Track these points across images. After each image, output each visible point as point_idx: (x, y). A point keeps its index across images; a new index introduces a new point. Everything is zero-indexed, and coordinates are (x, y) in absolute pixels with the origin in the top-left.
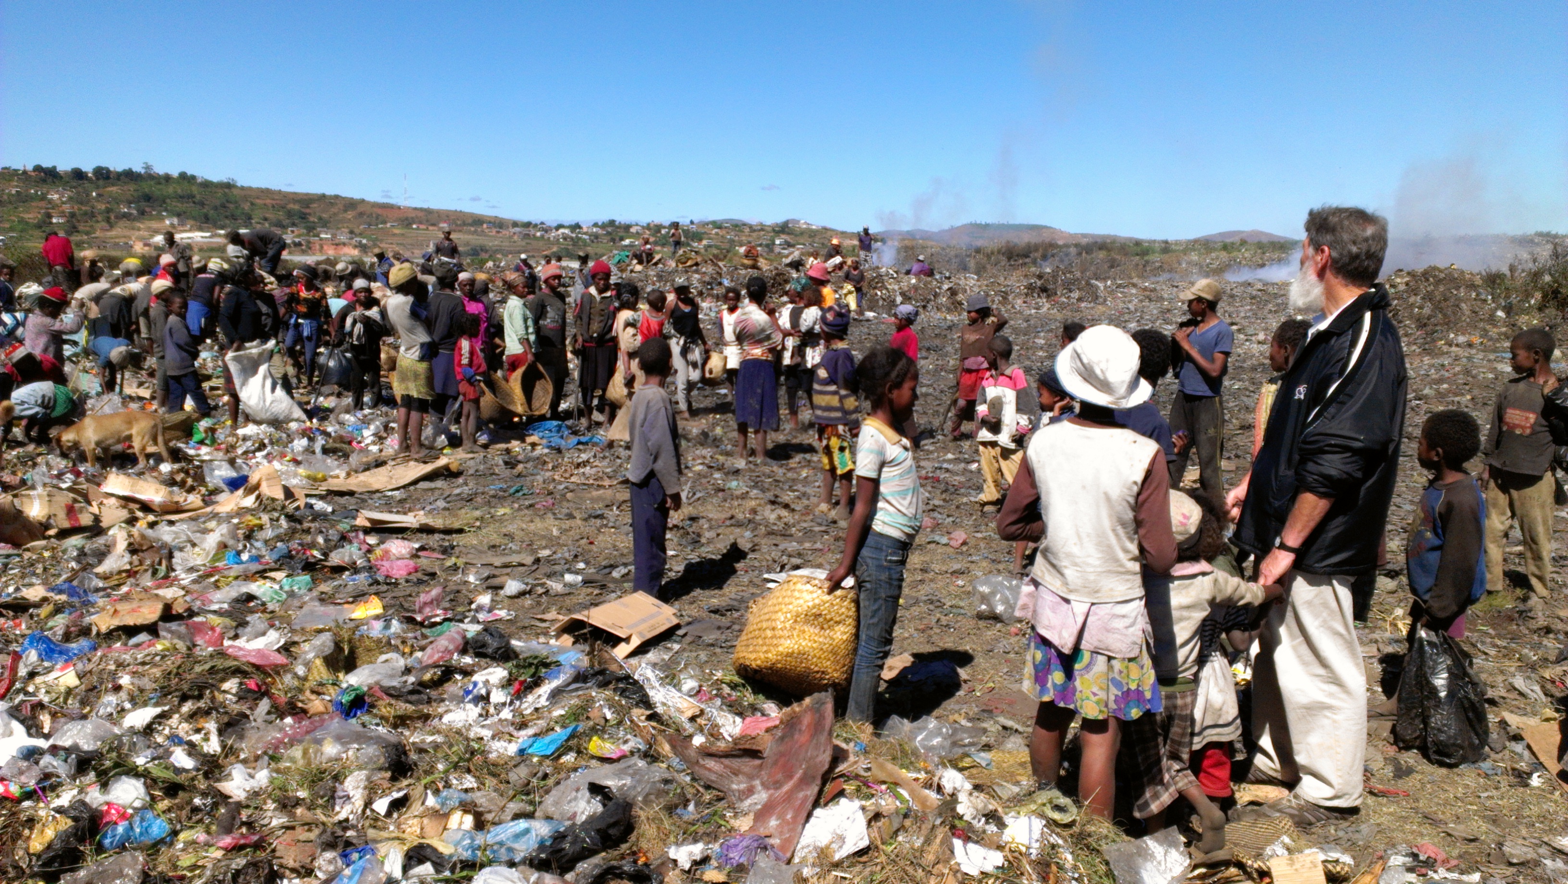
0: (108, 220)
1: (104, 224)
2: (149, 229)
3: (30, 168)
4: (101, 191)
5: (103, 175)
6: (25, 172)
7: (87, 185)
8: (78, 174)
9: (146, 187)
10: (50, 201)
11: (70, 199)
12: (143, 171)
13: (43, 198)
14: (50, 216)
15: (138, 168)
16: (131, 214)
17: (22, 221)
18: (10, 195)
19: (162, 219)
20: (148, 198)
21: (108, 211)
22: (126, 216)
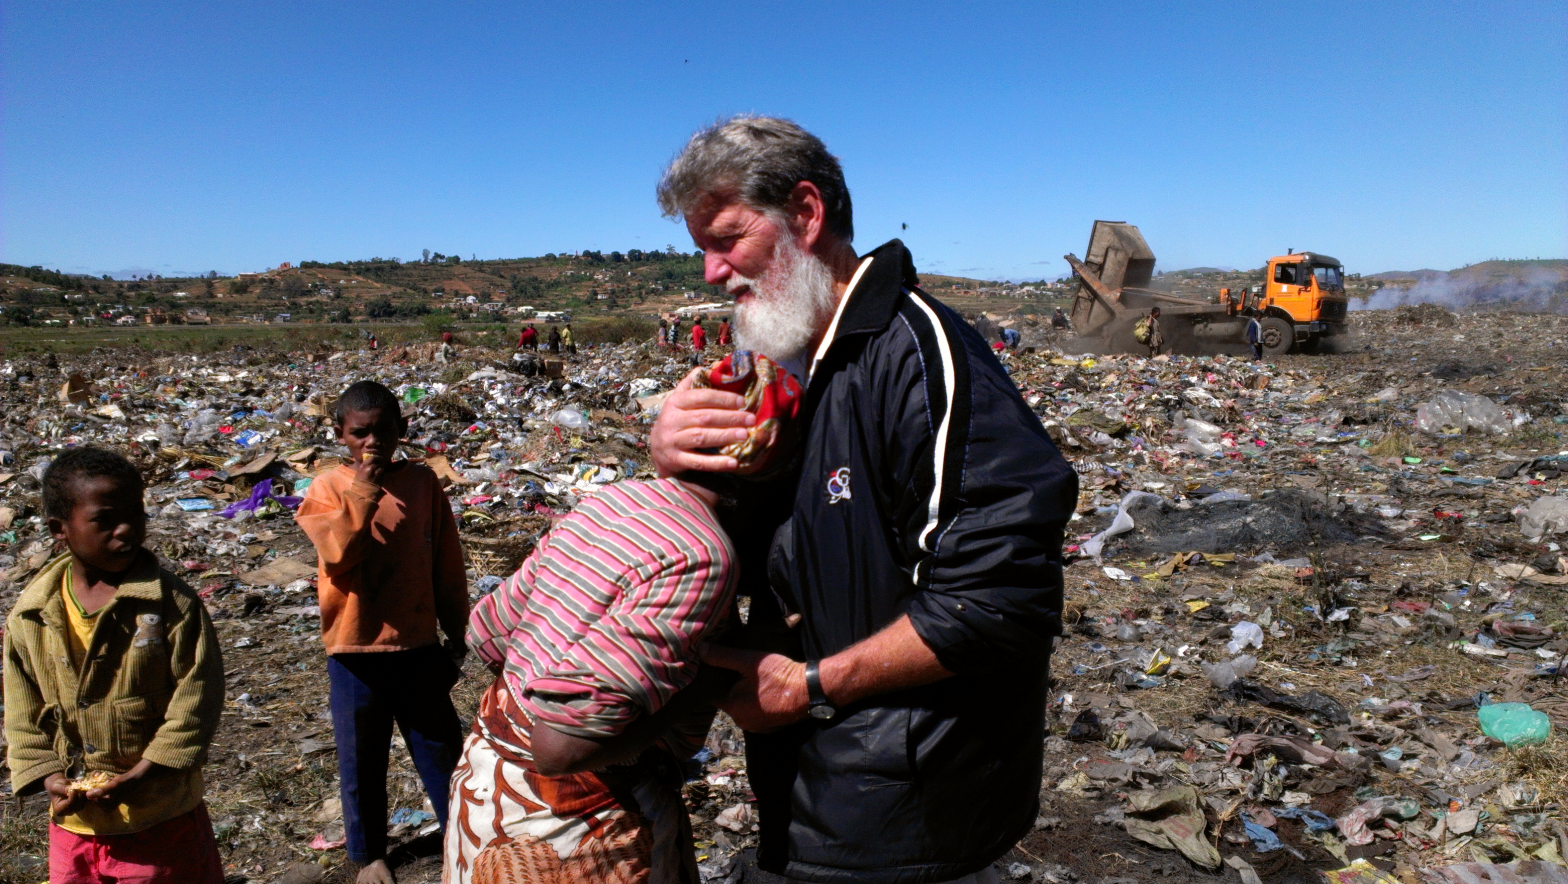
0: (640, 295)
1: (636, 299)
2: (672, 302)
3: (580, 253)
4: (635, 271)
5: (636, 256)
6: (577, 257)
7: (623, 266)
8: (617, 257)
9: (669, 266)
10: (596, 281)
11: (611, 278)
12: (666, 252)
13: (591, 278)
14: (596, 294)
15: (663, 250)
16: (658, 290)
17: (575, 298)
18: (566, 276)
19: (682, 293)
20: (670, 275)
21: (640, 287)
22: (654, 291)
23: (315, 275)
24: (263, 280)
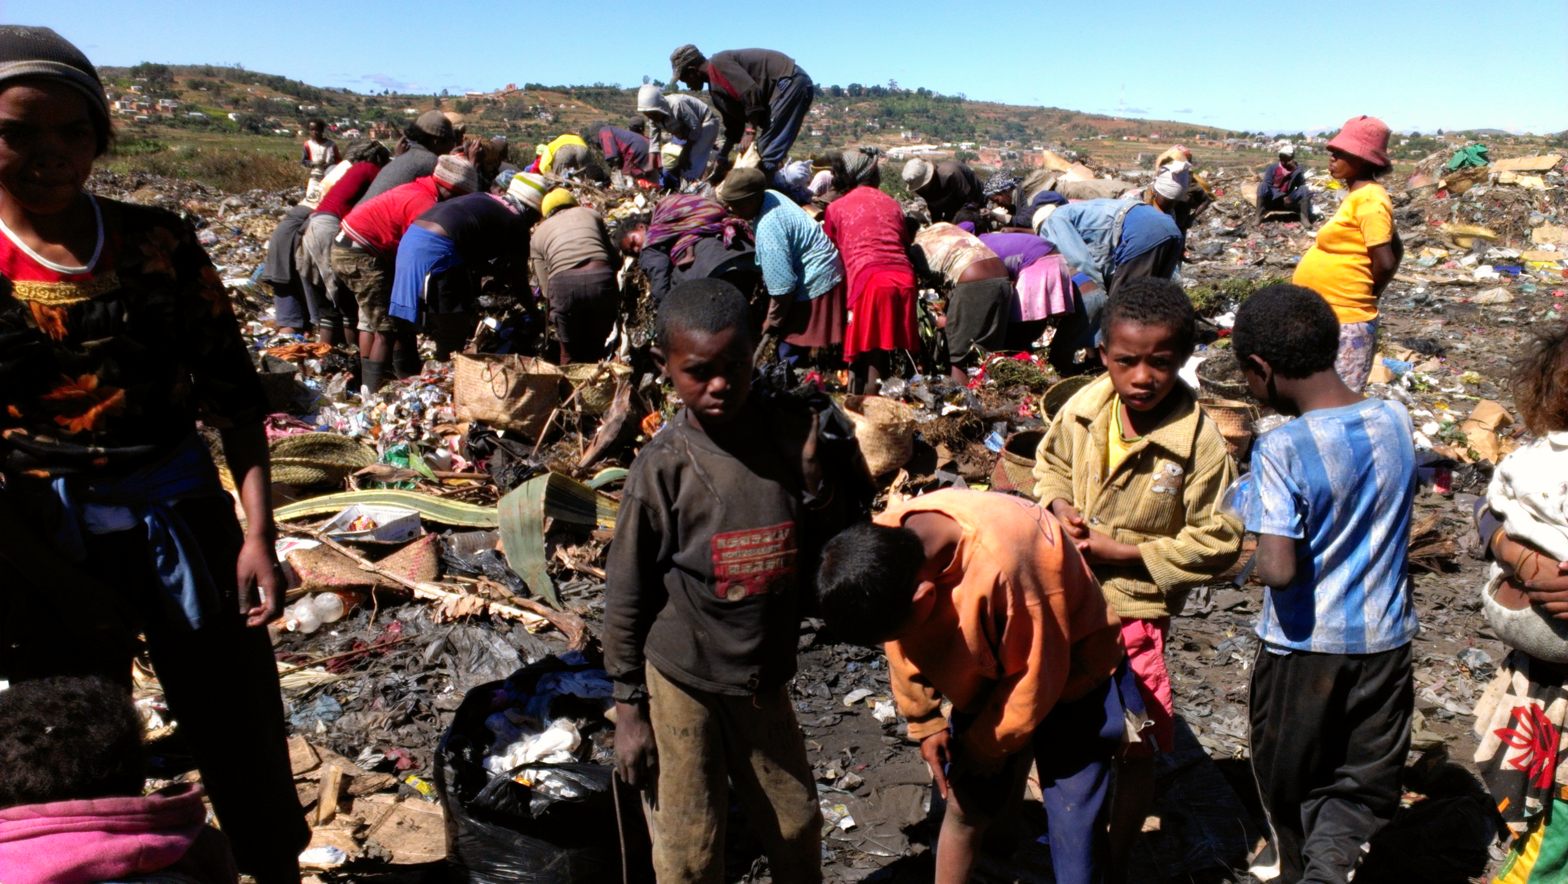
4: (853, 107)
7: (842, 101)
9: (890, 102)
12: (888, 88)
15: (885, 85)
16: (874, 128)
19: (899, 132)
22: (870, 130)
23: (537, 98)
24: (486, 101)
